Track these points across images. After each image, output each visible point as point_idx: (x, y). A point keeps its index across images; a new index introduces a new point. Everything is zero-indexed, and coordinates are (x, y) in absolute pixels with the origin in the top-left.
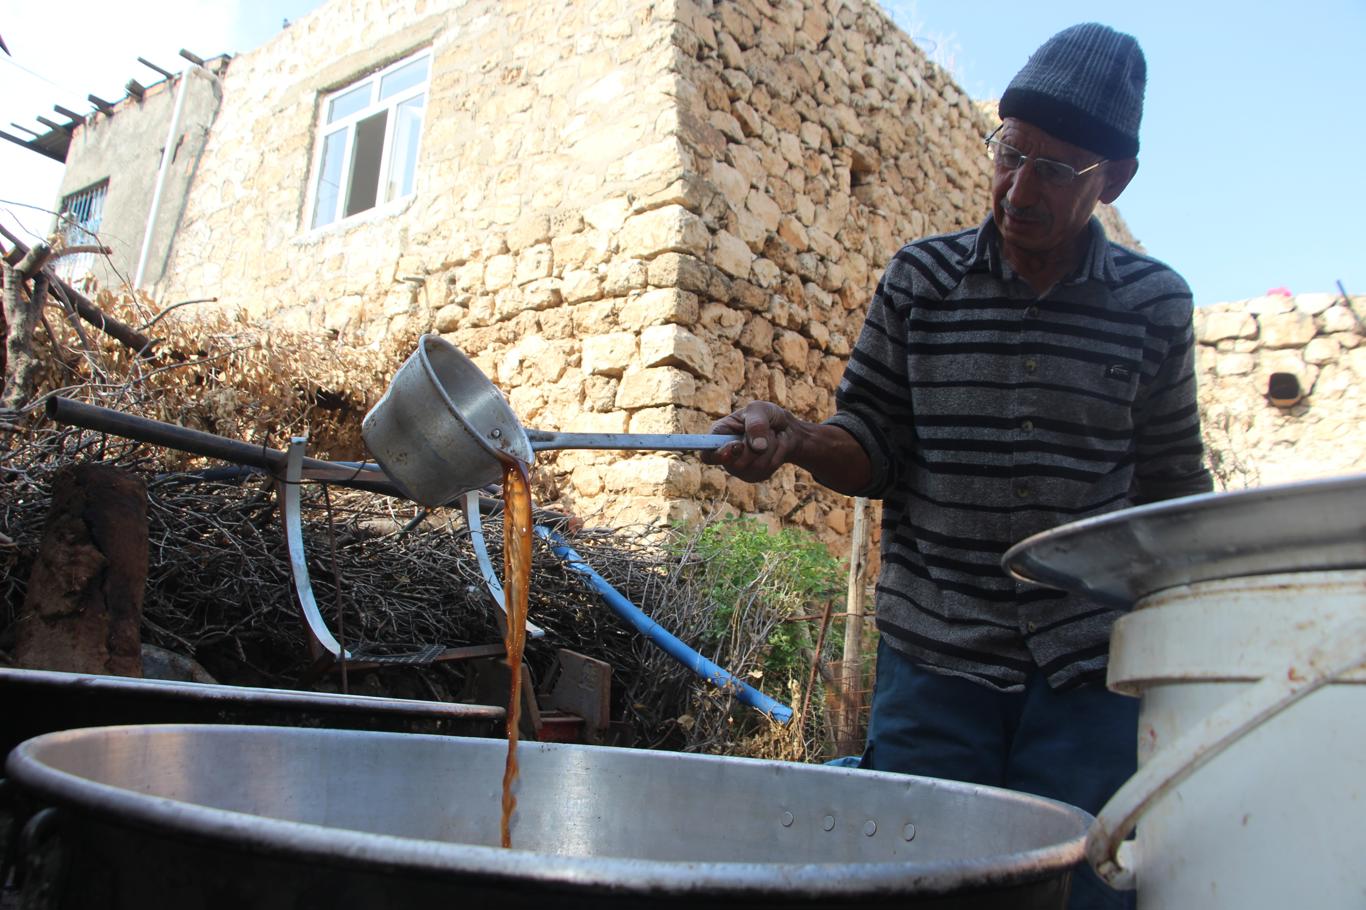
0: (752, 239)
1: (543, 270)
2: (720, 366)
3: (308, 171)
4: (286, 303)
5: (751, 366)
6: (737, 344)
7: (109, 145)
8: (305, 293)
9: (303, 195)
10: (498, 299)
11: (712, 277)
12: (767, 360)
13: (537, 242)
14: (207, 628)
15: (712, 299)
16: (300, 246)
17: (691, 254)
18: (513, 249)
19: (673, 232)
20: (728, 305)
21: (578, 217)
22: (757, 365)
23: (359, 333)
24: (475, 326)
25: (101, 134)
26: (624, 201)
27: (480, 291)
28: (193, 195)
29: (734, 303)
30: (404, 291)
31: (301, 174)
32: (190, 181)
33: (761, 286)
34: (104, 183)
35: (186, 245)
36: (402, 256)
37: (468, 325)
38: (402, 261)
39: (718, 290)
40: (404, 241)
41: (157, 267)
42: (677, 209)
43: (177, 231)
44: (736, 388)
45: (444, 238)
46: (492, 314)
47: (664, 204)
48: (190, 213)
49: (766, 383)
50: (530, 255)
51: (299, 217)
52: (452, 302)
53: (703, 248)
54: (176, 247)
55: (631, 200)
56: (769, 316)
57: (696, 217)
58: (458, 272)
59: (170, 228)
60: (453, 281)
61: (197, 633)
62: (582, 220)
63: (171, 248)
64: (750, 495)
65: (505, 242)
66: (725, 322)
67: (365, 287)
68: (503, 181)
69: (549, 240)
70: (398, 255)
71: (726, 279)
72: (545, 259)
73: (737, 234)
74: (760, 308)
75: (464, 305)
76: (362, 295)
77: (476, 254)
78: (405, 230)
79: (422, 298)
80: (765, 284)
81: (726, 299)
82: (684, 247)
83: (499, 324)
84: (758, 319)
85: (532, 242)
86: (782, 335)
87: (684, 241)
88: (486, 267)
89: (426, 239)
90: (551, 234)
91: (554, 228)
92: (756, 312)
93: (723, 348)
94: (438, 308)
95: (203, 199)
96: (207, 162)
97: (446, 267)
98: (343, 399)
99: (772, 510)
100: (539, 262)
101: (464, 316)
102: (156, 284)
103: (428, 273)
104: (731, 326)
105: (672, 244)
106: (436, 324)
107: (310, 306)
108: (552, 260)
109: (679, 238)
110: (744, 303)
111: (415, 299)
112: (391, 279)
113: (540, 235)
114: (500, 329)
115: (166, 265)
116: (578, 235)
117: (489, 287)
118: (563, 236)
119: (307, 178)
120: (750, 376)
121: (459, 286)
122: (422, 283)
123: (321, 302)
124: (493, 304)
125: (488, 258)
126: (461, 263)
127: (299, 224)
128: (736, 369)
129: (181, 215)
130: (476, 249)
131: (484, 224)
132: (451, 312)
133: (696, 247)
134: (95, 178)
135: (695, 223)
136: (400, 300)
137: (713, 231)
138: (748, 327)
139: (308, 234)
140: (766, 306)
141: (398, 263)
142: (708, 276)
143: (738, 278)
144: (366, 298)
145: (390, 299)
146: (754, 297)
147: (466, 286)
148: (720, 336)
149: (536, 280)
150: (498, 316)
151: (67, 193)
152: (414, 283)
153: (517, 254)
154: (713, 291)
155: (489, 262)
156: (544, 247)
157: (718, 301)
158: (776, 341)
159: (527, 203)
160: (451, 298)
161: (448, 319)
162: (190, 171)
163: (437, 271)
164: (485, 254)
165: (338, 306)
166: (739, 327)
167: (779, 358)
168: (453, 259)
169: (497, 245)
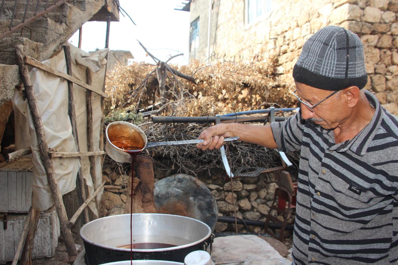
0: (381, 6)
1: (309, 32)
2: (369, 56)
3: (244, 7)
4: (244, 48)
5: (382, 53)
6: (376, 47)
7: (198, 6)
8: (248, 44)
9: (244, 14)
10: (297, 42)
11: (362, 27)
12: (390, 49)
13: (306, 22)
14: (200, 167)
15: (363, 34)
16: (245, 30)
17: (353, 20)
18: (300, 25)
19: (346, 14)
20: (371, 34)
21: (317, 13)
22: (385, 52)
23: (262, 55)
24: (292, 51)
25: (196, 4)
26: (331, 4)
27: (292, 40)
28: (219, 18)
29: (373, 33)
30: (272, 42)
31: (242, 8)
32: (218, 14)
33: (385, 23)
34: (198, 18)
35: (219, 33)
36: (271, 30)
37: (290, 51)
38: (271, 32)
39: (366, 30)
40: (271, 26)
41: (213, 40)
42: (347, 5)
43: (217, 29)
44: (376, 62)
45: (281, 23)
46: (296, 47)
47: (343, 4)
48: (219, 24)
49: (389, 57)
50: (305, 27)
51: (244, 21)
52: (285, 44)
53: (359, 17)
54: (217, 33)
55: (333, 4)
56: (389, 33)
57: (355, 6)
58: (286, 34)
59: (214, 28)
60: (284, 37)
61: (198, 169)
62: (318, 13)
63: (216, 34)
64: (383, 98)
65: (297, 23)
66: (369, 41)
67: (262, 41)
68: (295, 3)
69: (309, 21)
70: (270, 30)
71: (370, 25)
72: (309, 28)
73: (374, 6)
74: (385, 32)
75: (288, 45)
76: (262, 44)
77: (290, 28)
78: (271, 22)
79: (277, 43)
80: (387, 21)
81: (369, 32)
82: (351, 18)
83: (298, 50)
84: (385, 36)
85: (305, 22)
86: (396, 39)
87: (351, 16)
88: (293, 32)
89: (276, 25)
90: (310, 19)
91: (311, 17)
92: (383, 33)
93: (370, 50)
94: (282, 46)
95: (221, 19)
96: (221, 8)
97: (283, 33)
98: (249, 85)
99: (393, 102)
100: (307, 29)
101: (289, 48)
102: (213, 45)
103: (278, 35)
104: (372, 42)
105: (346, 18)
106: (281, 51)
107: (249, 48)
108: (311, 28)
109: (349, 16)
110: (377, 32)
111: (275, 44)
112: (268, 38)
113: (307, 20)
114: (298, 52)
115: (215, 40)
116: (318, 18)
117: (294, 39)
118: (314, 19)
119: (244, 9)
120: (382, 57)
121: (287, 38)
122: (276, 39)
123: (252, 47)
124: (296, 44)
125: (293, 29)
126: (286, 31)
127: (244, 23)
128: (375, 56)
129: (217, 24)
130: (290, 26)
131: (291, 18)
132: (284, 48)
133: (356, 17)
134: (196, 17)
135: (355, 8)
136: (271, 45)
137: (363, 9)
138: (381, 39)
139: (247, 26)
140: (388, 30)
141: (270, 33)
142: (361, 26)
143: (375, 23)
144: (263, 44)
145: (269, 45)
146: (382, 28)
147: (288, 38)
148: (368, 46)
149: (307, 35)
150: (297, 48)
151: (191, 21)
152: (275, 39)
153: (301, 27)
154: (363, 31)
155: (294, 30)
156: (308, 24)
157: (366, 34)
158: (394, 42)
159: (303, 9)
160: (285, 43)
161: (284, 50)
162: (217, 11)
163: (280, 34)
164: (292, 28)
165: (256, 48)
166: (376, 41)
167: (395, 47)
168: (284, 30)
169: (295, 24)
